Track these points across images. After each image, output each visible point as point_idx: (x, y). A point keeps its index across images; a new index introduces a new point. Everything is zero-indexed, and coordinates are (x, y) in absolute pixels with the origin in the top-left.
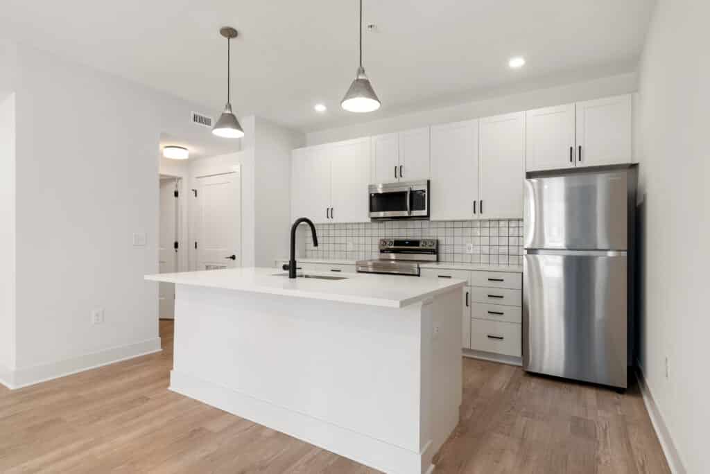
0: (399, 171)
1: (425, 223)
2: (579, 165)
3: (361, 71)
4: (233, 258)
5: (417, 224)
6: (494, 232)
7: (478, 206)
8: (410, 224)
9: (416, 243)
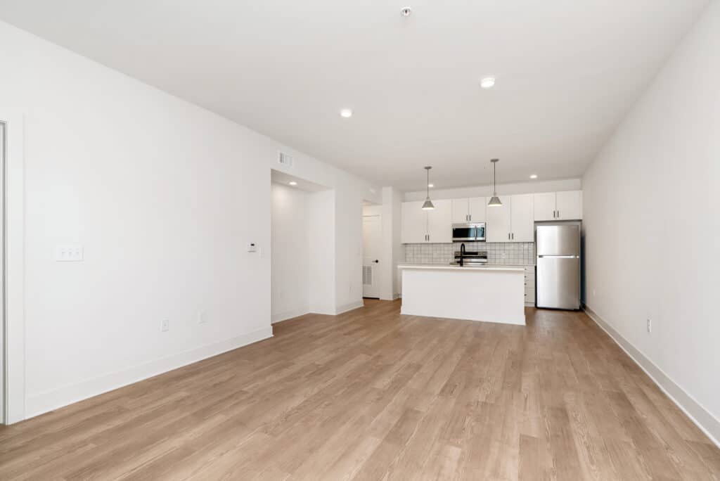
0: (469, 218)
1: (484, 244)
2: (558, 219)
3: (495, 194)
4: (377, 261)
5: (480, 244)
6: (516, 248)
7: (511, 236)
8: (475, 244)
9: (476, 253)
